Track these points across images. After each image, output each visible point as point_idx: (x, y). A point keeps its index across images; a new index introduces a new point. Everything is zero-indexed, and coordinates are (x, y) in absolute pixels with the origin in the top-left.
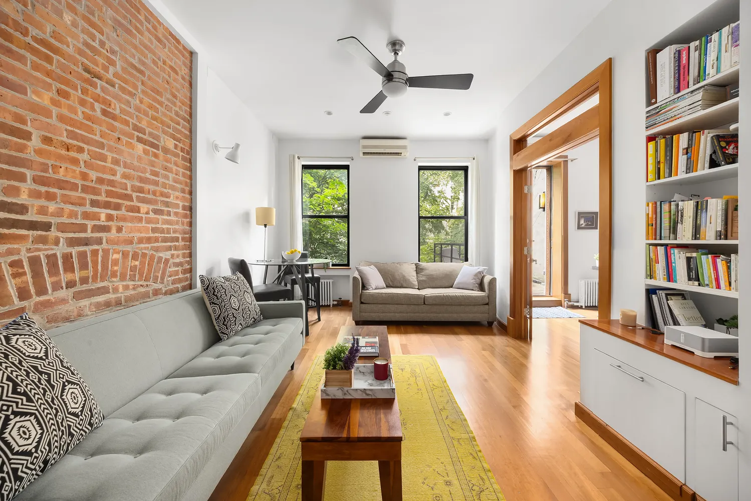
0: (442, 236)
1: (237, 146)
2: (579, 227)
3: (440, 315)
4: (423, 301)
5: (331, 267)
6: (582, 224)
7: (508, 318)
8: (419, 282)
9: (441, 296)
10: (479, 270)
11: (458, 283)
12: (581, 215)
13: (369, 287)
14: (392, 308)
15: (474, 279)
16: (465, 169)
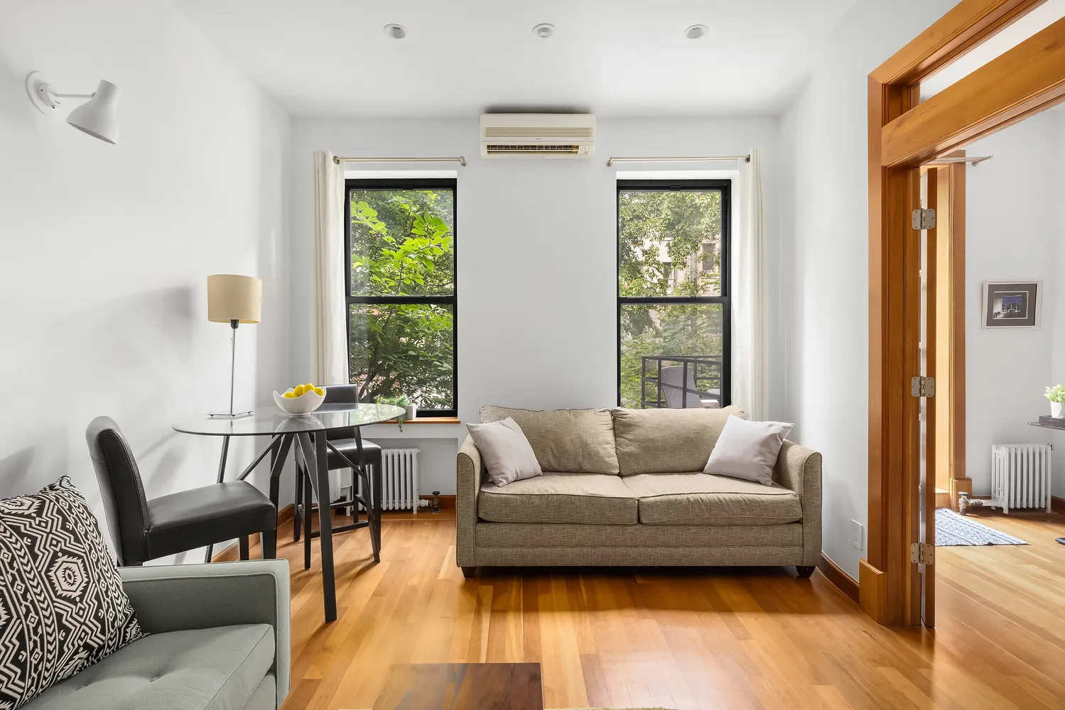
0: (648, 337)
1: (107, 90)
2: (992, 321)
3: (680, 550)
4: (635, 517)
5: (415, 419)
6: (999, 313)
7: (861, 566)
8: (621, 457)
9: (680, 502)
10: (772, 431)
11: (718, 463)
12: (996, 291)
13: (499, 478)
14: (560, 533)
15: (761, 454)
16: (724, 187)
